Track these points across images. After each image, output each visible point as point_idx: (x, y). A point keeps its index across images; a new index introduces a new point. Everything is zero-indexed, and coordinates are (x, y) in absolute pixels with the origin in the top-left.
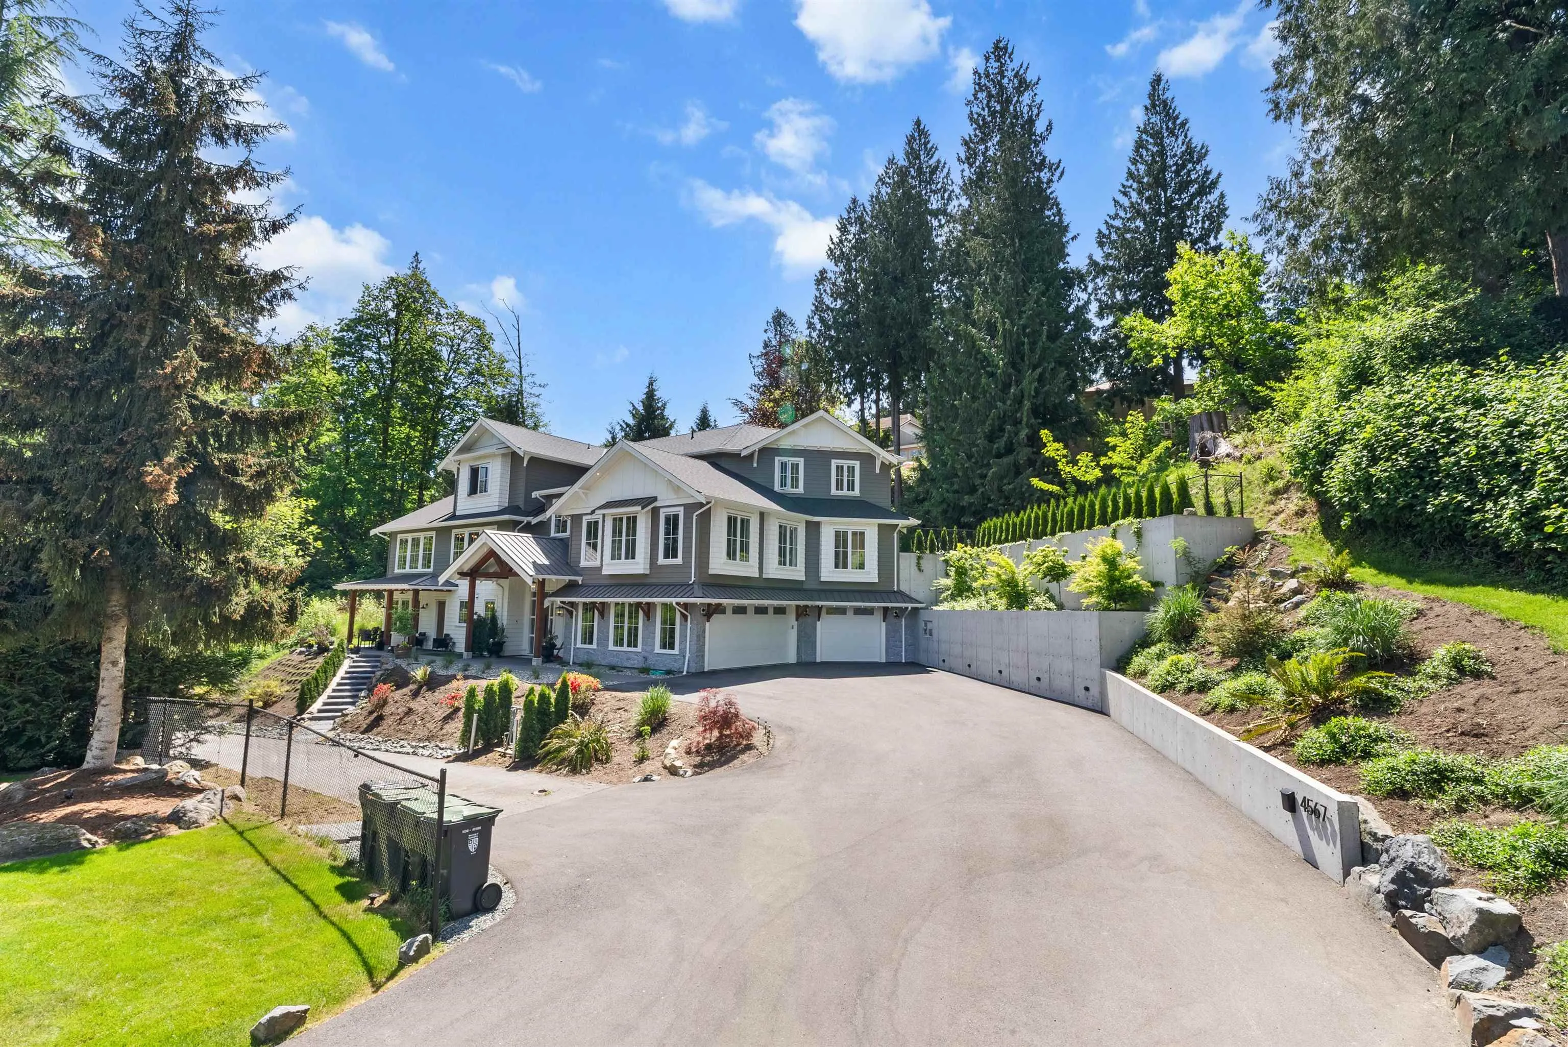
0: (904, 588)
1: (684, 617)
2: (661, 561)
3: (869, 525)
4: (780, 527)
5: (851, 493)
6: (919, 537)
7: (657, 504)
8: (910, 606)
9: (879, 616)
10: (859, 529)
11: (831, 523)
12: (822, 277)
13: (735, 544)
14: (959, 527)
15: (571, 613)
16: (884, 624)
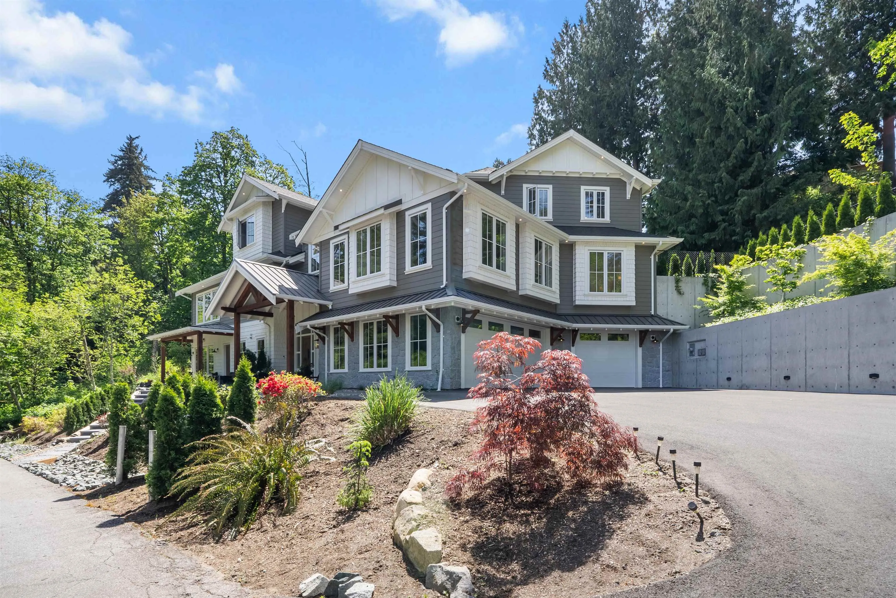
0: (661, 312)
1: (437, 327)
2: (409, 269)
3: (626, 244)
4: (536, 241)
5: (601, 220)
6: (675, 261)
7: (402, 207)
8: (672, 328)
9: (634, 340)
10: (614, 249)
11: (587, 243)
12: (540, 94)
13: (490, 248)
14: (716, 251)
15: (323, 339)
16: (640, 350)
